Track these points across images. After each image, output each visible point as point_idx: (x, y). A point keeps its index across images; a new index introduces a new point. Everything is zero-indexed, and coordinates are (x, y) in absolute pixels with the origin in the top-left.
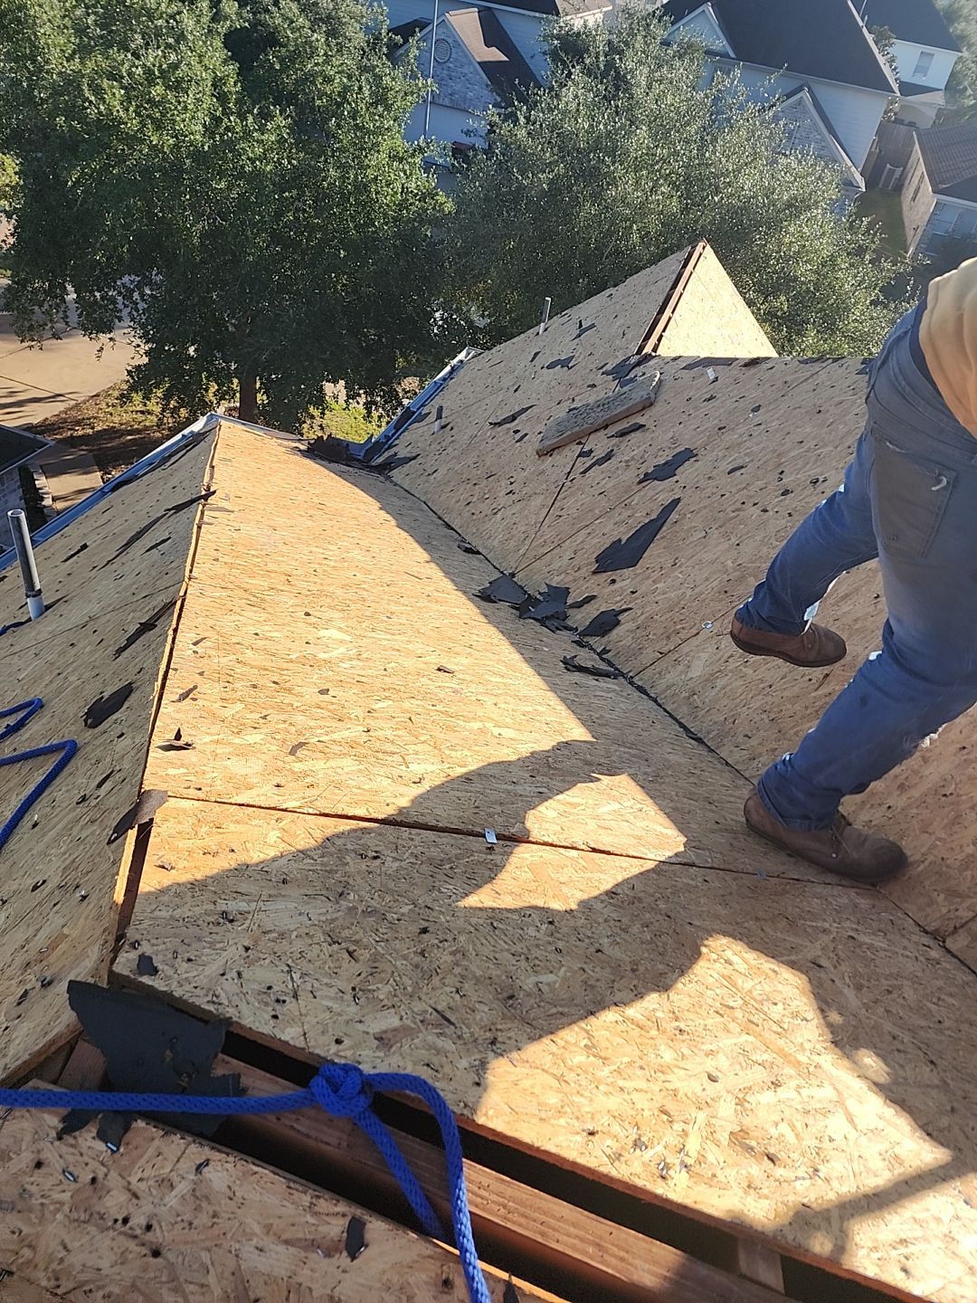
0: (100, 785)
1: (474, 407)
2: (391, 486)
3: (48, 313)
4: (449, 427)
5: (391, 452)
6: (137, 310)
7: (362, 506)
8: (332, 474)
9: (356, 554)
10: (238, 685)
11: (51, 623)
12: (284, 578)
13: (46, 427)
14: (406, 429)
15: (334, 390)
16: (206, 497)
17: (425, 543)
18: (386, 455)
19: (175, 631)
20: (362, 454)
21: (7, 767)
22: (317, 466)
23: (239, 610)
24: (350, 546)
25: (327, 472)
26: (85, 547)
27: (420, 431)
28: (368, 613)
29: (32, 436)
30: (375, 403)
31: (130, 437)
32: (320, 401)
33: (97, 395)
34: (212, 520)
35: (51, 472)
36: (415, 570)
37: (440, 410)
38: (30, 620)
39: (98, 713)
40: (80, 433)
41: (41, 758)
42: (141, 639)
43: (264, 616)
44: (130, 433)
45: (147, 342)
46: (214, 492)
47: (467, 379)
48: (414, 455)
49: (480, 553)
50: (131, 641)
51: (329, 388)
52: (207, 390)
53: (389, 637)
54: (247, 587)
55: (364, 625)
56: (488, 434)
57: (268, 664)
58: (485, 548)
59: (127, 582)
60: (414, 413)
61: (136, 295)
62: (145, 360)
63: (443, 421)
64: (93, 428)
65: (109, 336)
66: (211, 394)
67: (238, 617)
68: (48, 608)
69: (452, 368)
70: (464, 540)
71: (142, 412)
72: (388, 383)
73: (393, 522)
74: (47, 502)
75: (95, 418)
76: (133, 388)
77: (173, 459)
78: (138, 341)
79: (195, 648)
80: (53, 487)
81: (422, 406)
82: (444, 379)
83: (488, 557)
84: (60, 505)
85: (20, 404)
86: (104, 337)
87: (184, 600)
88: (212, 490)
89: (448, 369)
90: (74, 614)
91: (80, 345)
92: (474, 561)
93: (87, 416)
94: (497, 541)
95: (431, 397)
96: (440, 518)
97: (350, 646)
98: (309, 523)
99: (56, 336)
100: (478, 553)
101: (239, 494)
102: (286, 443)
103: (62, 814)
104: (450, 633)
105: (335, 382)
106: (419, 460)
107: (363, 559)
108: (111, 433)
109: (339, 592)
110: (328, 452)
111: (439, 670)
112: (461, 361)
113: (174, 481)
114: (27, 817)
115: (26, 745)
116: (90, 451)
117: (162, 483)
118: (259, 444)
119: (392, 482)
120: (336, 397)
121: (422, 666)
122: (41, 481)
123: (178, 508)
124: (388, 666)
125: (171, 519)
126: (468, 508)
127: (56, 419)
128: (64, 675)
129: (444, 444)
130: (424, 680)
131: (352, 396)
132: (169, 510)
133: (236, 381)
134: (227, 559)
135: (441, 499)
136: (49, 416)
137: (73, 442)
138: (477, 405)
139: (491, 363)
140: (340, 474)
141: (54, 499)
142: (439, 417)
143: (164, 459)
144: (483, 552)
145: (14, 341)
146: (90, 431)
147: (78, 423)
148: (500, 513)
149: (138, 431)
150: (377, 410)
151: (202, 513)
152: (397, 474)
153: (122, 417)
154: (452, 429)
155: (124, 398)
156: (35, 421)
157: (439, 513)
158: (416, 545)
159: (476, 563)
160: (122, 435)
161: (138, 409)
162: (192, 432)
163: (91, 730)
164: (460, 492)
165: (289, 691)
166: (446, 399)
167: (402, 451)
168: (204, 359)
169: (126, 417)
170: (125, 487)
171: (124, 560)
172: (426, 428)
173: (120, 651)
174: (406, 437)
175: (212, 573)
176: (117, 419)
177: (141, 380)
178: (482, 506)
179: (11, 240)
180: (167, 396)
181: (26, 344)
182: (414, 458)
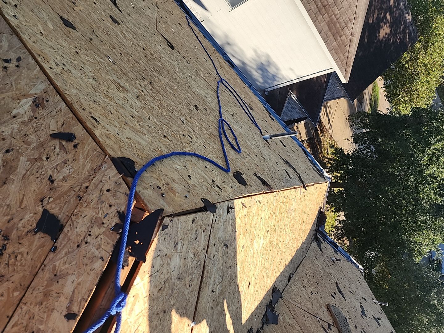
0: (218, 186)
1: (342, 274)
2: (310, 242)
3: (358, 124)
4: (333, 264)
5: (322, 241)
6: (362, 150)
7: (303, 235)
8: (313, 222)
9: (288, 239)
10: (246, 219)
11: (261, 143)
12: (279, 219)
13: (320, 123)
14: (331, 246)
15: (342, 216)
16: (305, 187)
17: (292, 261)
18: (321, 239)
19: (263, 193)
20: (321, 230)
21: (222, 149)
22: (316, 216)
23: (269, 210)
24: (290, 236)
25: (314, 220)
26: (285, 146)
27: (331, 252)
28: (268, 251)
29: (318, 121)
30: (338, 230)
31: (319, 147)
32: (337, 210)
33: (332, 137)
34: (297, 191)
35: (306, 125)
36: (283, 261)
37: (340, 260)
38: (262, 135)
39: (238, 176)
40: (319, 133)
41: (224, 160)
42: (260, 181)
43: (267, 218)
44: (321, 148)
45: (352, 154)
46: (306, 189)
47: (352, 270)
48: (322, 250)
49: (289, 282)
50: (259, 178)
51: (342, 214)
52: (337, 173)
53: (261, 261)
54: (277, 209)
55: (265, 251)
56: (333, 281)
57: (252, 226)
58: (291, 284)
59: (276, 167)
60: (337, 249)
61: (368, 150)
62: (346, 153)
63: (336, 261)
64: (321, 136)
65: (353, 142)
66: (336, 174)
67: (267, 210)
68: (266, 141)
69: (355, 263)
70: (293, 274)
71: (328, 151)
72: (346, 235)
73: (298, 248)
74: (296, 124)
75: (324, 137)
76: (336, 149)
77: (314, 168)
78: (352, 151)
79: (258, 201)
80: (301, 126)
81: (340, 252)
82: (351, 260)
83: (288, 286)
84: (295, 128)
85: (327, 115)
86: (352, 140)
87: (272, 192)
88: (306, 187)
89: (355, 262)
90: (265, 152)
91: (349, 133)
92: (286, 281)
93: (325, 135)
94: (294, 289)
95: (344, 255)
96: (300, 263)
97: (258, 249)
98: (297, 220)
99: (351, 126)
100: (289, 281)
101: (305, 196)
102: (323, 204)
103: (209, 176)
104: (262, 282)
105: (345, 216)
106: (320, 252)
107: (286, 242)
108: (320, 142)
109: (275, 239)
110: (321, 218)
111: (250, 283)
112: (358, 267)
113: (308, 172)
114: (208, 163)
115: (228, 153)
116: (314, 136)
117: (307, 167)
118: (321, 196)
119: (312, 242)
120: (339, 216)
121: (251, 277)
122: (303, 122)
123: (300, 178)
124: (251, 265)
125: (296, 176)
126: (305, 275)
127: (323, 126)
128: (248, 157)
129: (327, 262)
130: (246, 279)
131: (340, 222)
132: (299, 174)
133: (342, 182)
134: (285, 200)
135: (307, 263)
136: (324, 124)
137: (316, 131)
138: (343, 275)
139: (359, 279)
140: (314, 224)
141: (297, 126)
142: (337, 260)
143: (314, 165)
144: (289, 284)
145: (348, 113)
146: (320, 136)
147: (323, 132)
148: (304, 289)
149: (321, 150)
150: (336, 230)
151: (299, 187)
152: (315, 243)
153: (325, 145)
154: (333, 265)
155: (332, 147)
156: (322, 120)
157: (302, 263)
158: (291, 258)
159: (285, 282)
160: (319, 145)
161: (329, 150)
162: (324, 172)
163: (232, 175)
164: (310, 271)
165: (244, 235)
166: (344, 262)
167: (323, 245)
168: (348, 172)
169: (325, 146)
170: (304, 153)
171: (282, 163)
172: (332, 254)
173: (256, 175)
174: (328, 246)
175: (281, 197)
176: (325, 143)
177: (339, 152)
178: (306, 280)
179: (382, 113)
180: (334, 160)
181: (347, 117)
182: (321, 250)
